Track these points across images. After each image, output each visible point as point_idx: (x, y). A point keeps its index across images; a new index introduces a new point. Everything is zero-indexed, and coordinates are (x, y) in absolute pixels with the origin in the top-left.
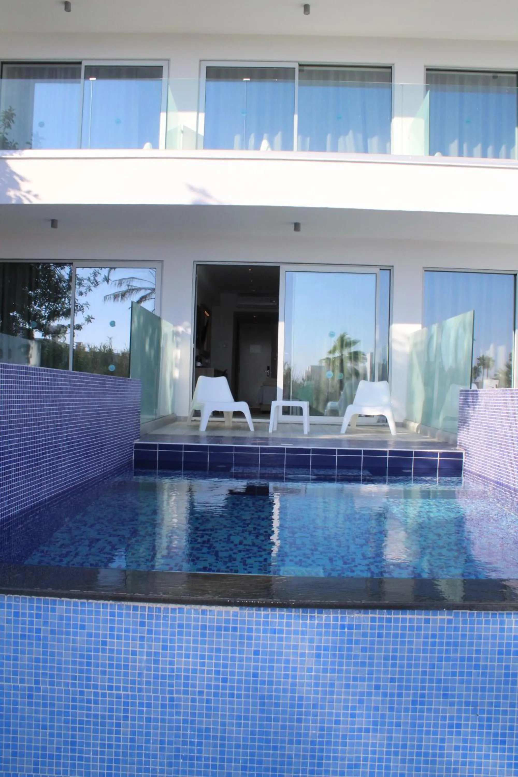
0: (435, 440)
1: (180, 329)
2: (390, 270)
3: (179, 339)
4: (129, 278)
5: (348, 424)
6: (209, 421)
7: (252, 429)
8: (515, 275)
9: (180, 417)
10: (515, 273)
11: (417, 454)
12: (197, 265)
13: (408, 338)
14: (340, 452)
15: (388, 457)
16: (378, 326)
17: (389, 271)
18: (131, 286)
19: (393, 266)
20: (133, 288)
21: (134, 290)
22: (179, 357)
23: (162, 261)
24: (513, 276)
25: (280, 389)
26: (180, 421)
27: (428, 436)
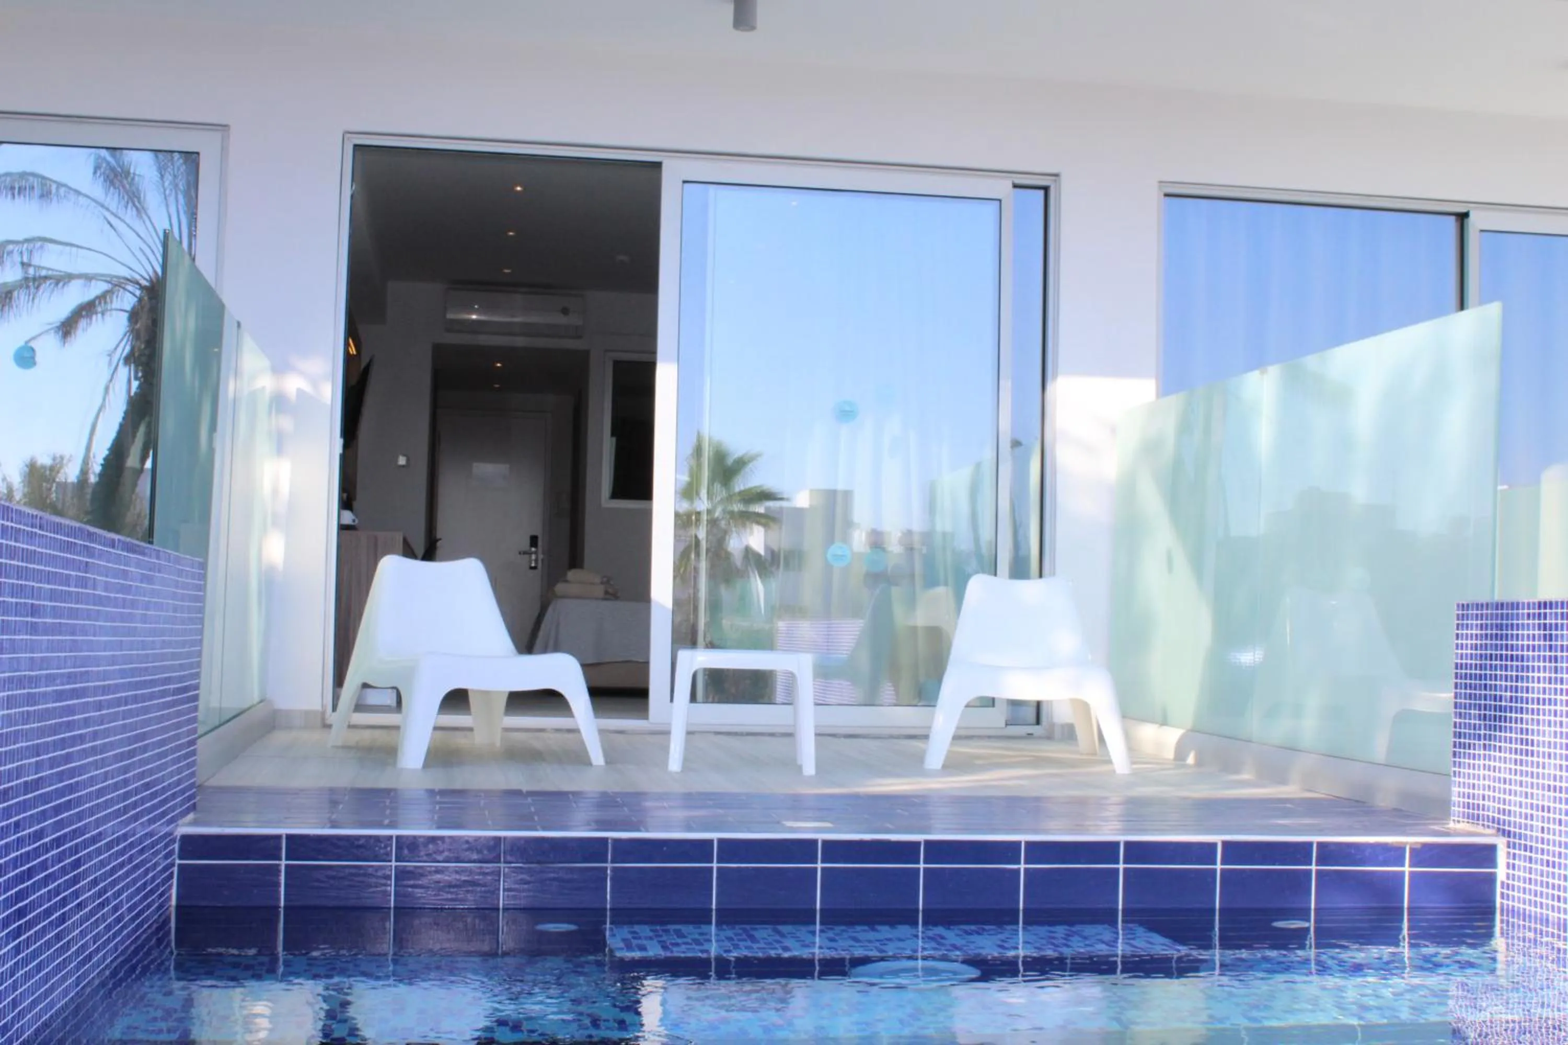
0: (1291, 790)
1: (293, 384)
2: (1046, 189)
3: (286, 423)
4: (27, 241)
5: (951, 732)
6: (436, 728)
7: (597, 757)
8: (1462, 217)
9: (288, 713)
10: (1461, 209)
11: (1328, 853)
12: (356, 147)
13: (1113, 430)
14: (1038, 851)
15: (1219, 867)
16: (1006, 384)
17: (1042, 192)
18: (40, 267)
19: (1057, 175)
20: (44, 273)
21: (46, 278)
22: (285, 489)
23: (224, 128)
24: (1452, 222)
25: (663, 607)
26: (289, 728)
27: (1245, 776)
